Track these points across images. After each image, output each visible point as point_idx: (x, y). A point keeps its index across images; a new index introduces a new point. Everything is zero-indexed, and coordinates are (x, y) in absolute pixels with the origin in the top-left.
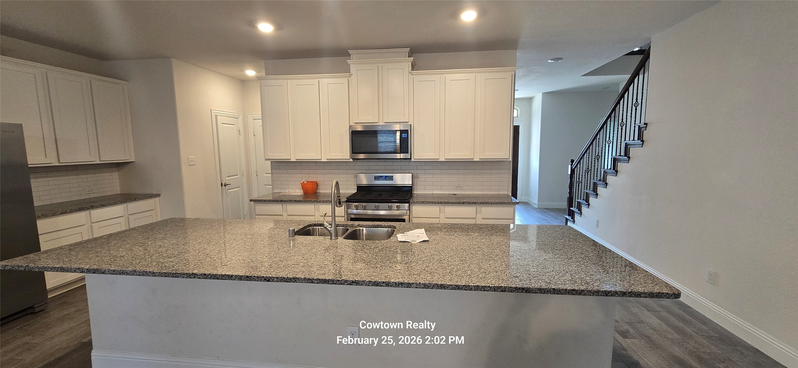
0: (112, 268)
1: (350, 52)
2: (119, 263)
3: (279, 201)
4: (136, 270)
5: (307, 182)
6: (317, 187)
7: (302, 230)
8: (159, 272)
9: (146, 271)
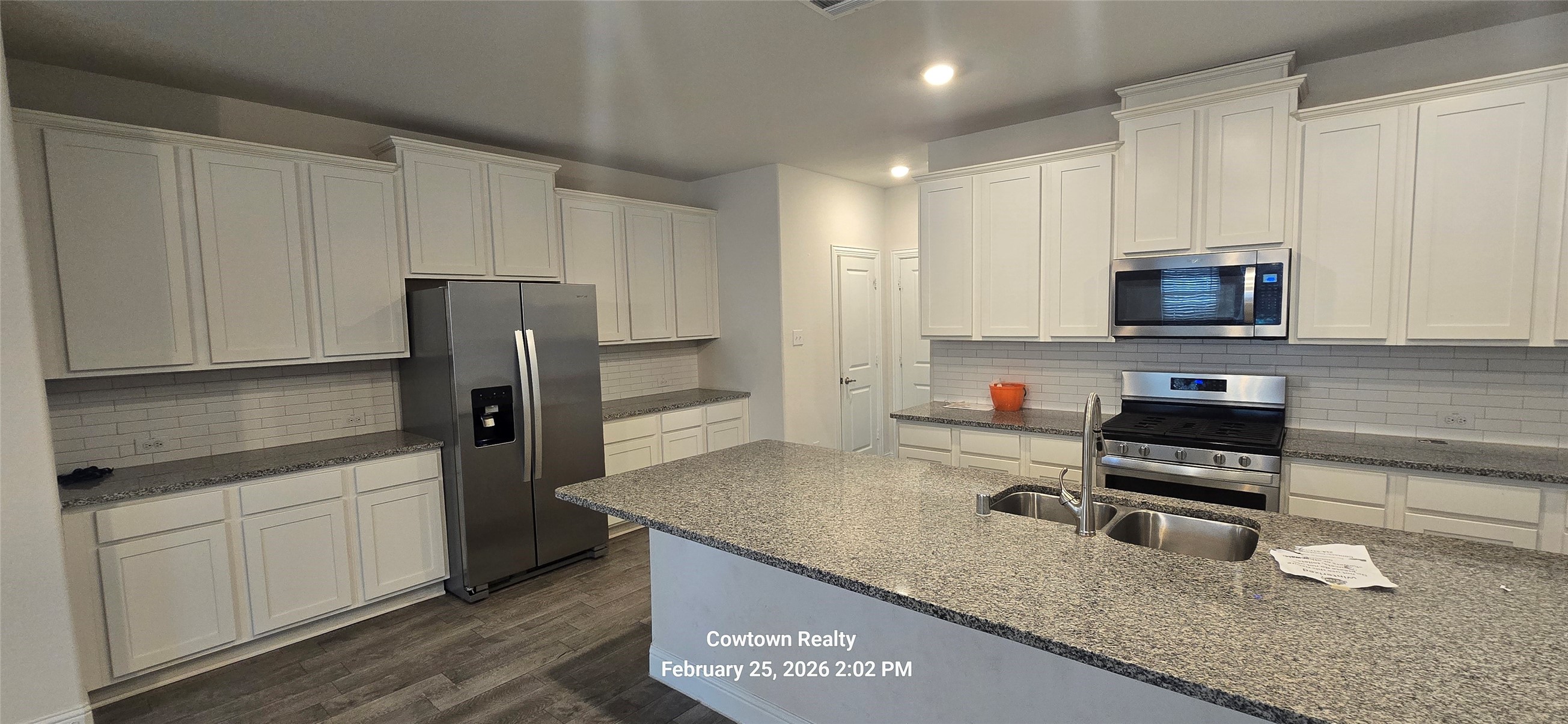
0: (682, 527)
1: (1120, 91)
2: (691, 517)
3: (946, 422)
4: (714, 537)
5: (1003, 385)
6: (1025, 395)
7: (1002, 497)
8: (747, 550)
9: (727, 541)
